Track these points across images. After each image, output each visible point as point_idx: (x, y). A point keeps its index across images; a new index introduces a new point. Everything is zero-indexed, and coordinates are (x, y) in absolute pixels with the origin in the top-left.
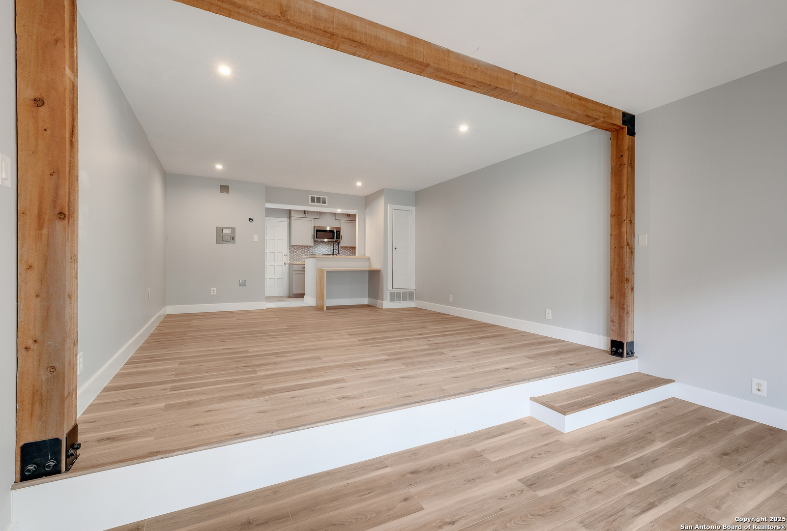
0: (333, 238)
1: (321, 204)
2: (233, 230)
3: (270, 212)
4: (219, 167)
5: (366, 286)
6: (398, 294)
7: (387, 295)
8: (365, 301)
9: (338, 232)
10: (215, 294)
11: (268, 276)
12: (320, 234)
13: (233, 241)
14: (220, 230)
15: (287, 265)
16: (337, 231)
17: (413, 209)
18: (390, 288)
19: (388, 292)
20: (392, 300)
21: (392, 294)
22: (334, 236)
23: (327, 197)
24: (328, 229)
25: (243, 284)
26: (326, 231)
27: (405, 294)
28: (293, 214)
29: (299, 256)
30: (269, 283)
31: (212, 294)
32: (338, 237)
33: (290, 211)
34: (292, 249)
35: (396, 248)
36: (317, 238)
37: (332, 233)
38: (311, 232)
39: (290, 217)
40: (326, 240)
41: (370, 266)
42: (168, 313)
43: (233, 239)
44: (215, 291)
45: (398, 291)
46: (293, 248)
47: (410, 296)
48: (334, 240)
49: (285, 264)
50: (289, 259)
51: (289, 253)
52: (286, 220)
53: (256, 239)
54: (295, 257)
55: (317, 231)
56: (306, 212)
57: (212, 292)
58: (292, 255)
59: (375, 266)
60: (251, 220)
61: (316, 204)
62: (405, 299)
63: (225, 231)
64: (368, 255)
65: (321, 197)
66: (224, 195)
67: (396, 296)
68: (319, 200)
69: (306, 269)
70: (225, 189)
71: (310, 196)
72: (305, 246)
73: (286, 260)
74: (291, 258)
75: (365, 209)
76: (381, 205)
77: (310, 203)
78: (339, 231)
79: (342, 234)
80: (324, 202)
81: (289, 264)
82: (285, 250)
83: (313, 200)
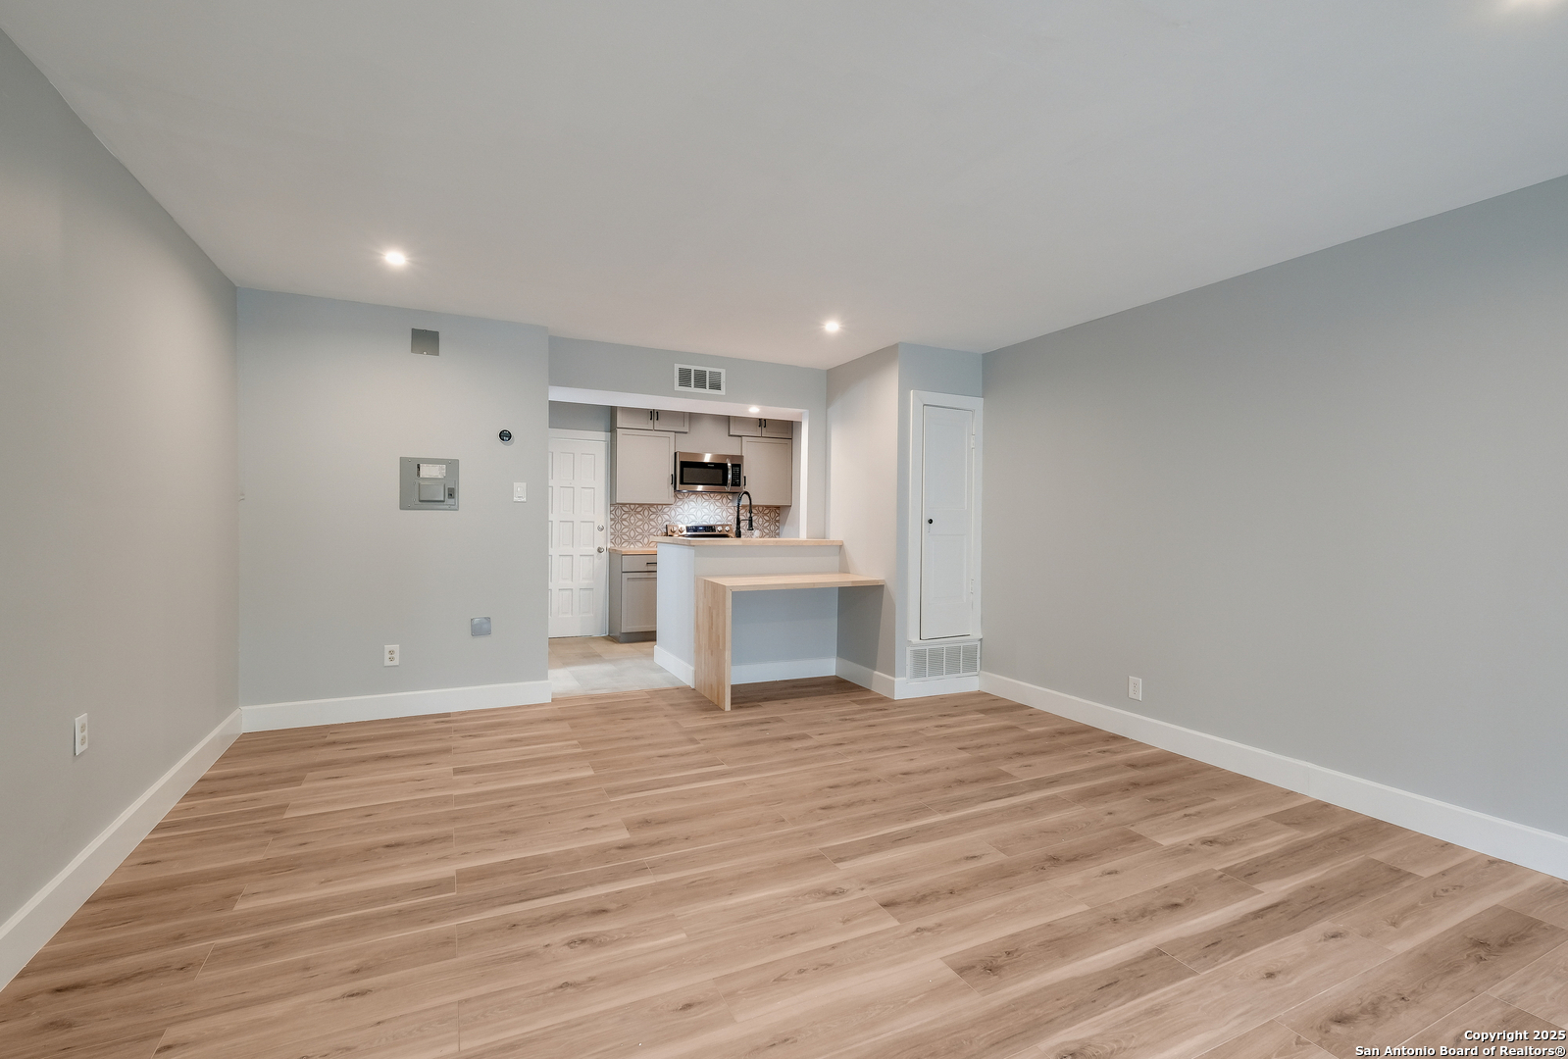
0: (725, 483)
1: (707, 391)
2: (452, 466)
3: (563, 415)
4: (395, 258)
5: (832, 624)
6: (936, 655)
7: (905, 659)
8: (828, 666)
9: (737, 467)
10: (396, 662)
11: (554, 585)
12: (691, 473)
13: (451, 501)
14: (411, 468)
15: (605, 554)
16: (733, 465)
17: (977, 403)
18: (915, 640)
19: (909, 650)
20: (919, 671)
21: (919, 656)
22: (722, 476)
23: (723, 372)
24: (707, 458)
25: (480, 630)
26: (704, 465)
27: (954, 654)
28: (621, 421)
29: (635, 530)
30: (557, 600)
31: (387, 663)
32: (737, 481)
33: (613, 411)
34: (618, 512)
35: (931, 521)
36: (682, 483)
37: (720, 472)
38: (667, 468)
39: (612, 429)
40: (700, 488)
41: (844, 569)
42: (246, 728)
43: (451, 495)
44: (397, 656)
45: (935, 645)
46: (621, 510)
47: (963, 658)
48: (728, 488)
49: (600, 551)
50: (610, 537)
51: (610, 523)
52: (602, 436)
53: (520, 492)
54: (624, 534)
55: (684, 465)
56: (654, 415)
57: (387, 656)
58: (618, 527)
59: (864, 572)
60: (505, 436)
61: (692, 389)
62: (954, 669)
63: (427, 471)
64: (836, 534)
65: (708, 370)
66: (425, 359)
67: (929, 662)
68: (701, 380)
69: (659, 568)
70: (425, 340)
71: (677, 367)
72: (652, 505)
73: (603, 540)
74: (616, 536)
75: (827, 406)
76: (887, 393)
77: (677, 388)
78: (739, 466)
79: (746, 471)
80: (716, 386)
81: (612, 553)
82: (600, 514)
83: (685, 377)
